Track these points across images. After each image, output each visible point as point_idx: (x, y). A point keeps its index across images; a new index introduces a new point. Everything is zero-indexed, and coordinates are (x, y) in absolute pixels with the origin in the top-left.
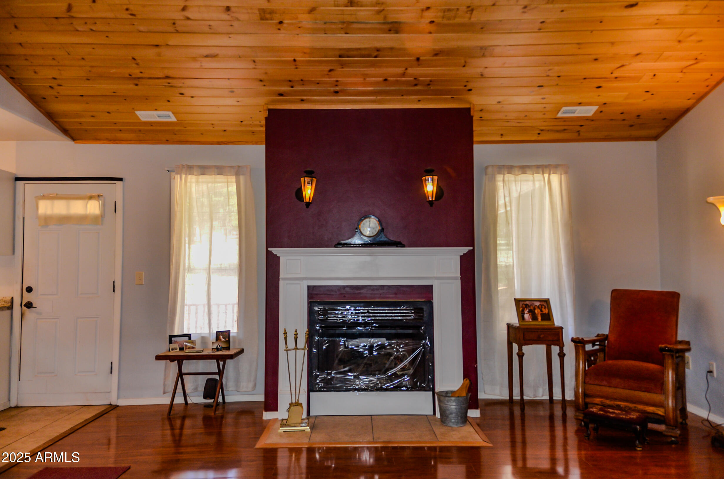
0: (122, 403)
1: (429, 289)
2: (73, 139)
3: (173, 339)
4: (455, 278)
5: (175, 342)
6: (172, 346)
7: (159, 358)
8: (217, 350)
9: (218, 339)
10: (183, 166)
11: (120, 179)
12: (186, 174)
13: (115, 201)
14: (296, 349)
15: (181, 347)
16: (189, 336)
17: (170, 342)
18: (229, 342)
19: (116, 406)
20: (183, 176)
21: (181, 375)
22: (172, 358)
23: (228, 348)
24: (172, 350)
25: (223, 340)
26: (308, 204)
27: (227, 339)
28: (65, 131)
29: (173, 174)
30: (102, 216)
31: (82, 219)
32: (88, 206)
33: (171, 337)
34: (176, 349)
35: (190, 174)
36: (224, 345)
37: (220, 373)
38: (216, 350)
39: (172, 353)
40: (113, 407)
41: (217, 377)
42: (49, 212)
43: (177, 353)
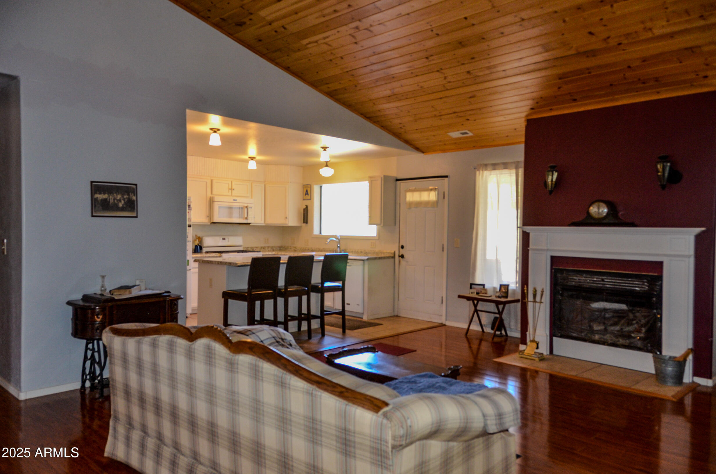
0: (448, 323)
1: (659, 265)
2: (423, 152)
3: (473, 286)
4: (689, 257)
5: (474, 288)
6: (472, 291)
7: (460, 297)
8: (499, 297)
9: (500, 289)
10: (481, 165)
11: (446, 177)
12: (482, 171)
13: (444, 191)
14: (541, 302)
15: (478, 292)
16: (484, 285)
17: (471, 288)
18: (507, 292)
19: (445, 325)
21: (476, 311)
22: (468, 299)
23: (506, 297)
24: (472, 293)
25: (504, 290)
26: (550, 192)
27: (506, 291)
28: (418, 149)
29: (476, 170)
30: (437, 202)
31: (427, 204)
32: (430, 195)
33: (472, 284)
34: (474, 293)
35: (486, 170)
36: (504, 295)
37: (500, 313)
38: (498, 297)
39: (471, 295)
40: (443, 325)
41: (498, 316)
42: (411, 200)
43: (475, 295)
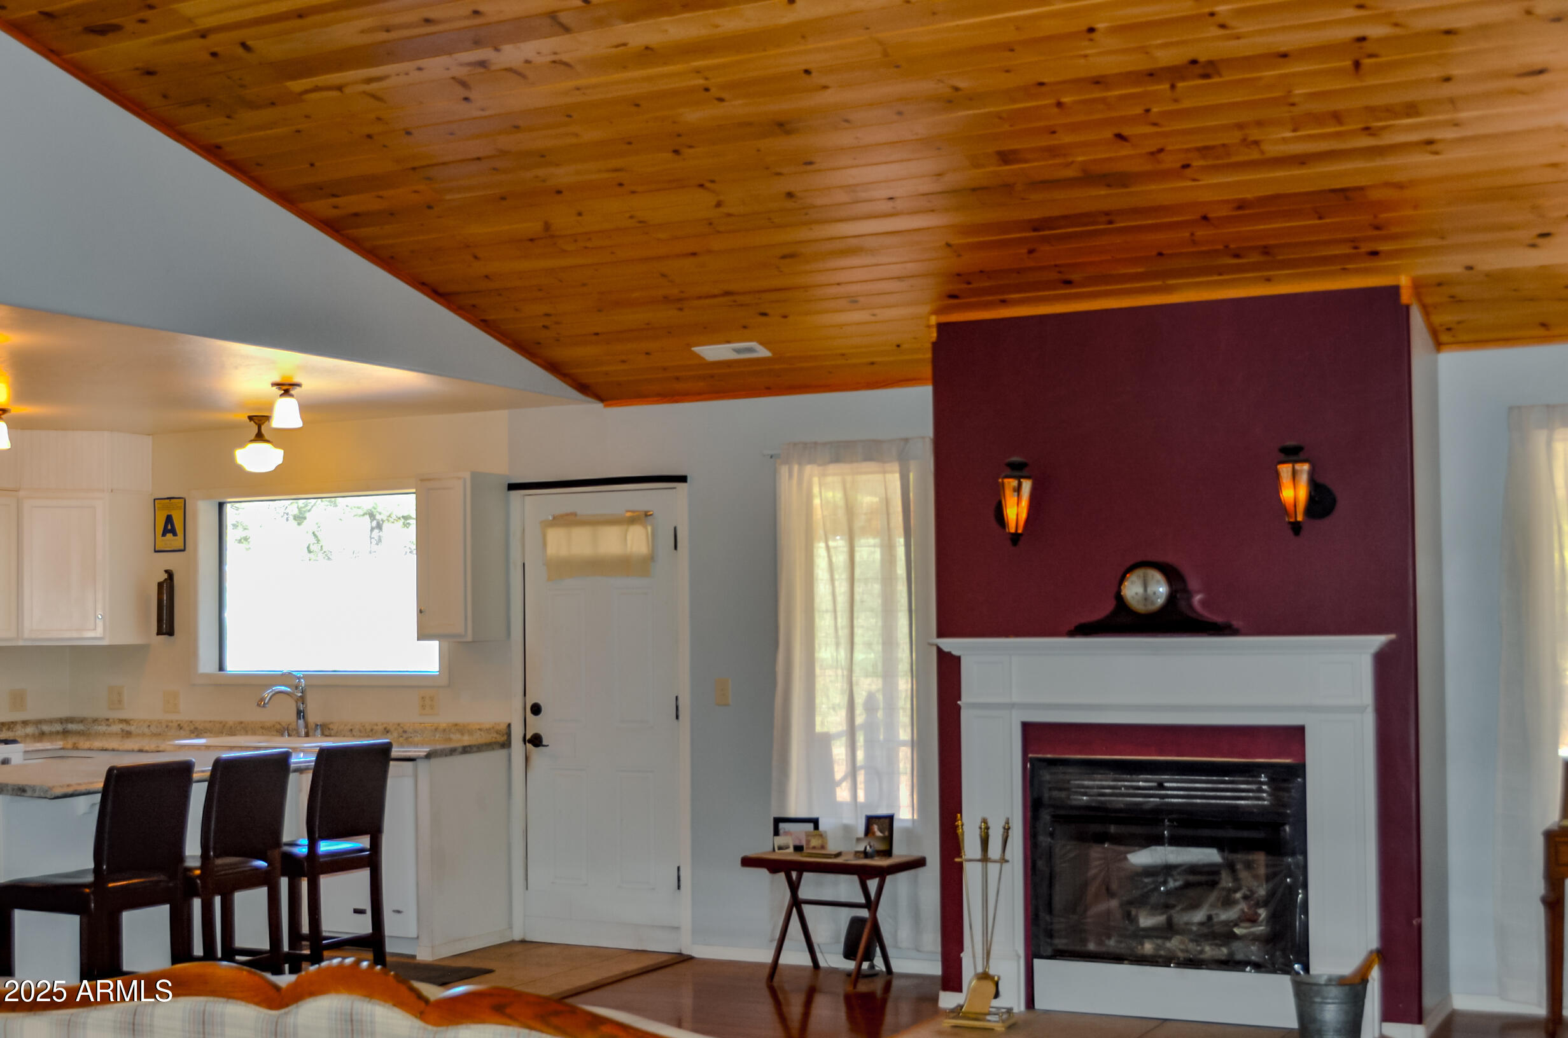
0: (701, 952)
1: (1295, 736)
2: (600, 398)
3: (782, 825)
4: (1361, 709)
5: (787, 833)
6: (780, 841)
7: (747, 862)
8: (866, 855)
9: (868, 831)
10: (795, 446)
11: (682, 479)
12: (800, 464)
13: (674, 526)
15: (797, 843)
16: (815, 822)
17: (776, 832)
18: (889, 839)
19: (690, 958)
20: (796, 468)
21: (796, 903)
22: (773, 866)
23: (888, 853)
24: (781, 848)
25: (879, 834)
26: (1015, 538)
27: (887, 833)
28: (584, 388)
29: (780, 461)
30: (651, 558)
31: (619, 564)
32: (629, 537)
33: (778, 821)
34: (787, 847)
35: (810, 462)
36: (879, 846)
37: (871, 904)
38: (862, 855)
39: (779, 855)
40: (683, 959)
41: (864, 913)
42: (564, 552)
43: (789, 855)
